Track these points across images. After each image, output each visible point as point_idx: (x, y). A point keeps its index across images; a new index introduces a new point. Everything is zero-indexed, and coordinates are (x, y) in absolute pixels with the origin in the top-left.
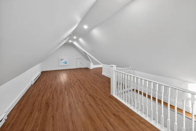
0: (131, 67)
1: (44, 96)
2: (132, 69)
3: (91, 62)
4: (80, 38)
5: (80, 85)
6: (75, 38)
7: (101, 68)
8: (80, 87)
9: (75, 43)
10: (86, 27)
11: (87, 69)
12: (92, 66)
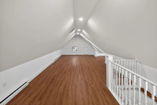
0: (137, 60)
1: (54, 73)
2: (139, 63)
3: (96, 51)
4: (82, 30)
5: (81, 69)
6: (79, 30)
7: (104, 57)
8: (80, 71)
9: (81, 35)
10: (81, 19)
11: (93, 56)
12: (97, 54)
